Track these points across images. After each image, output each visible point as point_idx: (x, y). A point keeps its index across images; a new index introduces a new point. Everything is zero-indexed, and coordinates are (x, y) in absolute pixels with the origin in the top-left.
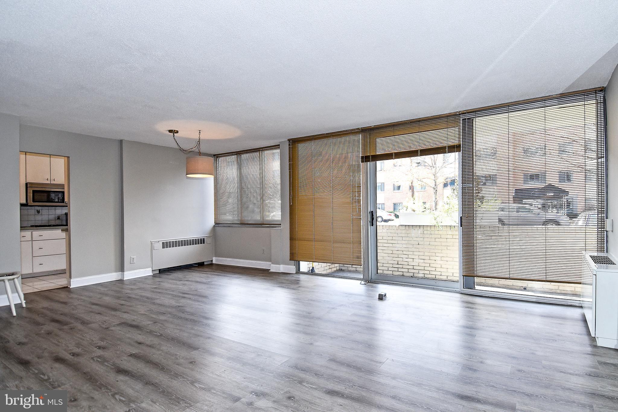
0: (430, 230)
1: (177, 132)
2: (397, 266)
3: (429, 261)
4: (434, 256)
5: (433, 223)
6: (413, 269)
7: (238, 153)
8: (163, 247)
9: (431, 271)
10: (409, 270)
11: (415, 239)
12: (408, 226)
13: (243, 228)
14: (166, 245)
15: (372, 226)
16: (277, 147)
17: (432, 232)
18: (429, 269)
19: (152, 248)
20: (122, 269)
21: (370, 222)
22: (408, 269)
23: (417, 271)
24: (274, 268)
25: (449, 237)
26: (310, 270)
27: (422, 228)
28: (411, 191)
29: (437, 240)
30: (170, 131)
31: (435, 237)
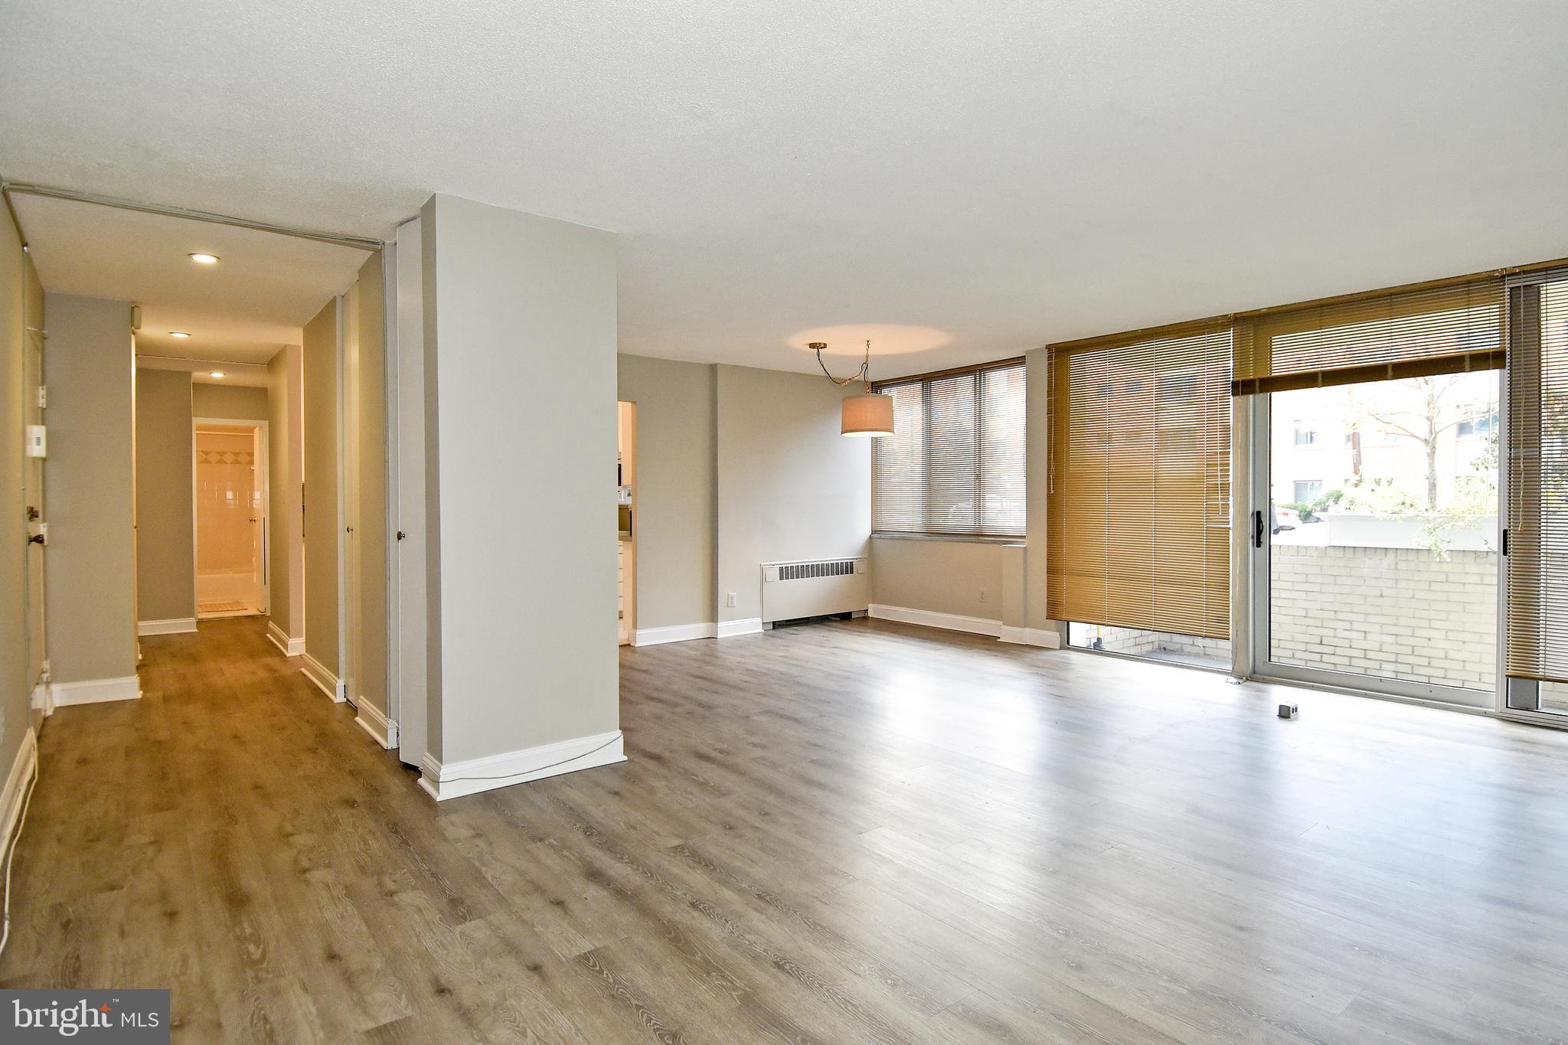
1: (825, 346)
2: (1319, 649)
3: (1412, 641)
4: (1426, 628)
5: (1425, 542)
6: (1365, 658)
7: (926, 379)
8: (781, 578)
9: (1415, 667)
10: (1353, 659)
11: (1371, 582)
12: (1352, 550)
14: (786, 573)
15: (1259, 545)
16: (1018, 361)
17: (1421, 565)
18: (1412, 660)
19: (763, 580)
20: (713, 616)
21: (1253, 537)
22: (1350, 657)
23: (1376, 665)
24: (1008, 634)
25: (1470, 579)
26: (1092, 644)
28: (1350, 444)
29: (1435, 586)
30: (812, 346)
31: (1431, 579)
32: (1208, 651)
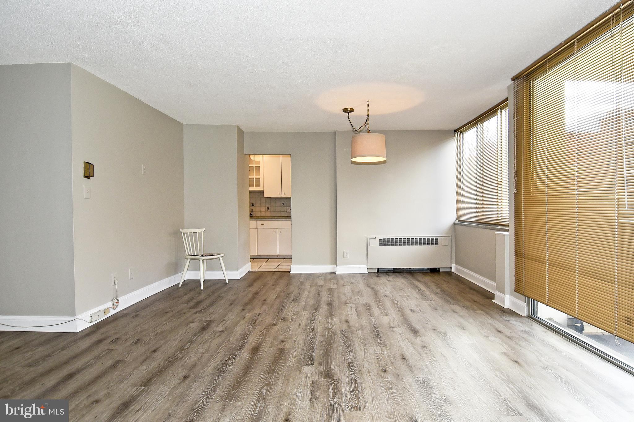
1: (352, 110)
8: (381, 245)
14: (383, 242)
19: (368, 245)
20: (335, 261)
30: (345, 110)
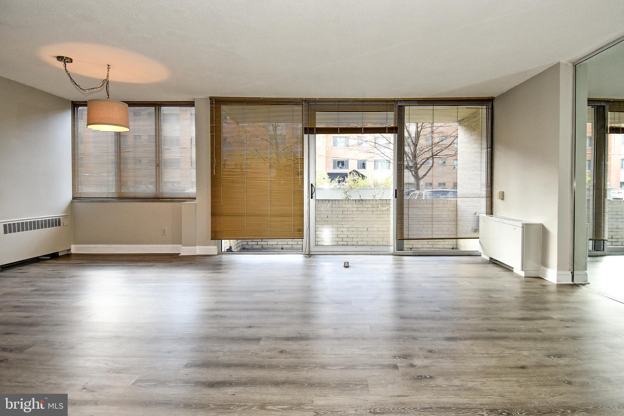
0: (338, 204)
1: (71, 61)
11: (325, 212)
13: (119, 204)
15: (312, 198)
16: (191, 104)
17: (340, 205)
24: (185, 251)
25: (354, 209)
27: (330, 202)
30: (60, 58)
31: (343, 211)
32: (264, 246)
